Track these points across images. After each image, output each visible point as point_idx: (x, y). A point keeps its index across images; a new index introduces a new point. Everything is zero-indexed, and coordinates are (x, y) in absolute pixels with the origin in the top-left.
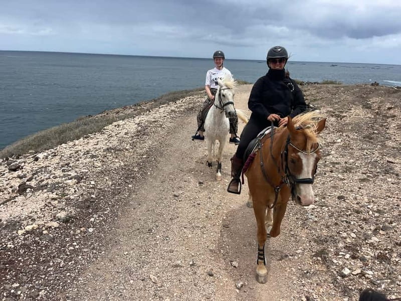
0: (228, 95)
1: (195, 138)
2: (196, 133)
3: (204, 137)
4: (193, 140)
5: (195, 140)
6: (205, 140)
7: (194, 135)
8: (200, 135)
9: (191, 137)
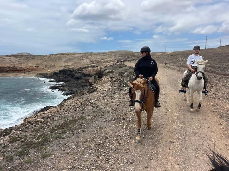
0: (200, 68)
1: (181, 91)
2: (182, 89)
3: (186, 91)
4: (180, 92)
5: (181, 92)
6: (187, 93)
7: (180, 90)
8: (184, 90)
9: (179, 91)
